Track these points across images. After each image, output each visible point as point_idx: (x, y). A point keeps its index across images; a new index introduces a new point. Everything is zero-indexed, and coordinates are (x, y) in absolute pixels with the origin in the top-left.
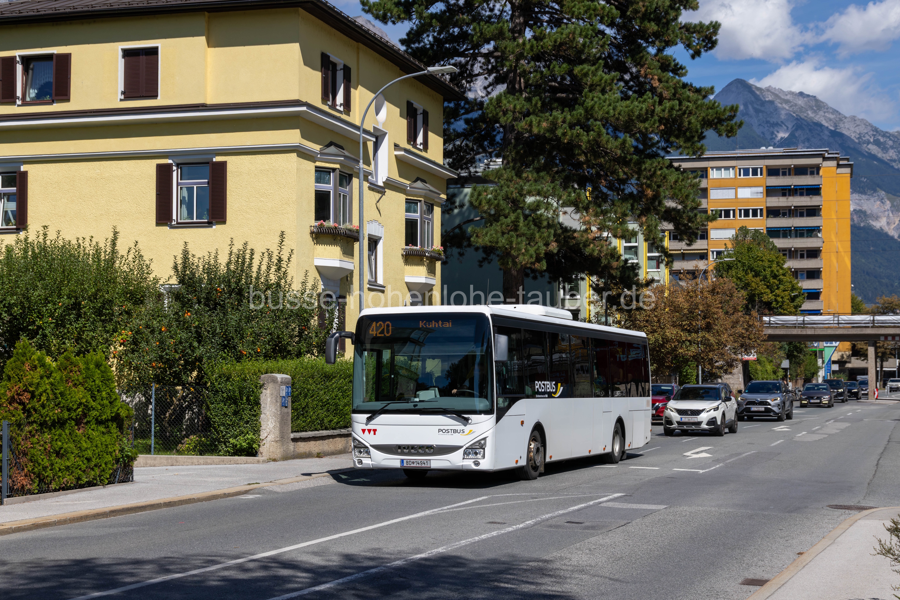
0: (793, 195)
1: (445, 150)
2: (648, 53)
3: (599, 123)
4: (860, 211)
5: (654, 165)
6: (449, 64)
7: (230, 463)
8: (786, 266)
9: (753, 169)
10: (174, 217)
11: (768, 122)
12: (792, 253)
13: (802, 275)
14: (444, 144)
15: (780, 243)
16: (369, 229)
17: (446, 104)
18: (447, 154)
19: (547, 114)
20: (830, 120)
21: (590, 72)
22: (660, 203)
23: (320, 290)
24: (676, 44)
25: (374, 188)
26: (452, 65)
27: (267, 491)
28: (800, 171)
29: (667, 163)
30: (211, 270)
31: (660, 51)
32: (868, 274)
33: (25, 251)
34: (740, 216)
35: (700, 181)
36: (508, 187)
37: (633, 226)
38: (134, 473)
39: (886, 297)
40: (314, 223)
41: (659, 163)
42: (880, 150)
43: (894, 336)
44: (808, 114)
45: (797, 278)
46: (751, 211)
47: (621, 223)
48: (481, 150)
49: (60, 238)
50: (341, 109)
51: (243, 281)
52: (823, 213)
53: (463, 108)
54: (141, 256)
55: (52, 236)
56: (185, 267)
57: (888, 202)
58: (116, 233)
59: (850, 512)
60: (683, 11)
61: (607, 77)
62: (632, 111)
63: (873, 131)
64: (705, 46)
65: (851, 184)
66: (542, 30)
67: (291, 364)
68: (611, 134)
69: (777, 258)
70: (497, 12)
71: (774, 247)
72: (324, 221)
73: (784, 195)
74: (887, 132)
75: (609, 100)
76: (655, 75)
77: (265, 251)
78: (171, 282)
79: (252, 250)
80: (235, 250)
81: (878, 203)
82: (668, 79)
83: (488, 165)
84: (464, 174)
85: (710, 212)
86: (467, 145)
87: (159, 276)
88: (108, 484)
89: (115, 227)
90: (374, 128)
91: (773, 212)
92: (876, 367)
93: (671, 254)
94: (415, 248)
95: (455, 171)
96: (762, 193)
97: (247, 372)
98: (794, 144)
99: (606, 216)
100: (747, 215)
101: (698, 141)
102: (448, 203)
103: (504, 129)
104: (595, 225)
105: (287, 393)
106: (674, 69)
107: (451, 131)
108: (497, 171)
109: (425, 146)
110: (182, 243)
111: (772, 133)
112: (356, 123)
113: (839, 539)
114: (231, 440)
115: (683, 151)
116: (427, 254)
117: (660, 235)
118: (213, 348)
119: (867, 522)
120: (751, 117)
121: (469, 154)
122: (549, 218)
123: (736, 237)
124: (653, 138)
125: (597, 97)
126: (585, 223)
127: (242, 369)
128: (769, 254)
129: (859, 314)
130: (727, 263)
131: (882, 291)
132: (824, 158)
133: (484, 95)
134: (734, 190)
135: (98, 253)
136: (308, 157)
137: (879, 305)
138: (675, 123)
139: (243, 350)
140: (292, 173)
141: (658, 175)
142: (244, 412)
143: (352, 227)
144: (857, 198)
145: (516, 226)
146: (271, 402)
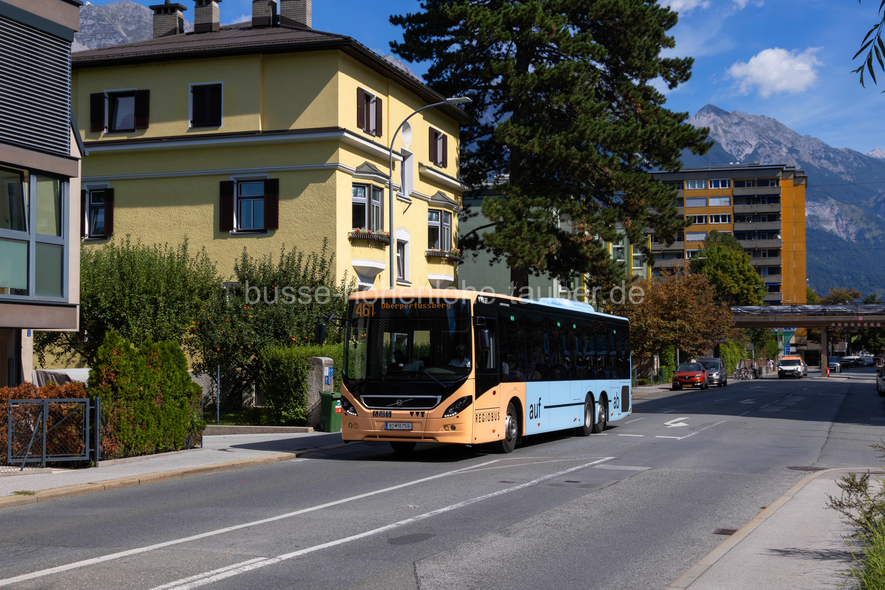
0: (756, 203)
1: (459, 167)
2: (633, 85)
3: (591, 144)
4: (814, 216)
5: (638, 179)
6: (465, 96)
7: (282, 431)
8: (749, 264)
9: (722, 181)
10: (235, 226)
11: (734, 141)
12: (755, 252)
13: (764, 271)
14: (461, 163)
15: (745, 244)
16: (397, 236)
17: (462, 129)
18: (462, 171)
19: (548, 137)
20: (788, 139)
21: (584, 101)
22: (643, 210)
23: (357, 287)
24: (657, 76)
25: (401, 199)
26: (467, 96)
28: (763, 183)
29: (649, 177)
30: (264, 269)
31: (642, 83)
32: (821, 269)
33: (112, 254)
34: (712, 221)
35: (677, 193)
36: (514, 198)
37: (620, 230)
38: (203, 441)
39: (837, 289)
40: (351, 230)
41: (642, 176)
42: (830, 164)
43: (843, 323)
44: (769, 134)
45: (760, 274)
46: (720, 218)
47: (610, 229)
48: (491, 168)
49: (141, 244)
50: (374, 134)
51: (292, 280)
52: (781, 218)
53: (476, 132)
54: (208, 259)
55: (134, 242)
56: (244, 267)
57: (837, 209)
58: (186, 240)
59: (806, 472)
60: (662, 49)
61: (597, 105)
62: (619, 134)
63: (824, 148)
66: (543, 66)
67: (334, 348)
68: (602, 153)
69: (743, 256)
70: (504, 50)
71: (740, 246)
72: (360, 228)
73: (749, 203)
74: (836, 149)
75: (600, 124)
76: (638, 103)
77: (311, 254)
78: (232, 281)
79: (300, 253)
80: (286, 254)
81: (829, 209)
82: (650, 106)
83: (497, 180)
84: (477, 187)
85: (686, 219)
86: (479, 163)
87: (223, 275)
88: (181, 450)
89: (185, 236)
90: (402, 149)
91: (739, 218)
92: (828, 349)
93: (652, 254)
94: (436, 250)
95: (469, 185)
96: (730, 201)
97: (296, 356)
98: (757, 159)
99: (597, 223)
100: (717, 220)
101: (675, 158)
102: (464, 212)
103: (511, 149)
104: (588, 231)
105: (330, 373)
106: (655, 98)
107: (466, 151)
108: (505, 185)
109: (444, 164)
110: (241, 248)
111: (739, 151)
112: (386, 146)
113: (796, 495)
114: (284, 413)
115: (663, 167)
116: (447, 256)
117: (644, 238)
118: (268, 335)
119: (821, 481)
120: (720, 137)
121: (481, 170)
122: (549, 225)
123: (707, 239)
124: (637, 156)
125: (589, 122)
126: (579, 229)
127: (292, 354)
128: (736, 254)
129: (813, 304)
130: (701, 261)
131: (833, 284)
132: (783, 171)
133: (493, 121)
134: (704, 201)
135: (171, 256)
136: (346, 175)
137: (830, 297)
138: (656, 143)
139: (293, 337)
140: (333, 189)
141: (642, 188)
142: (293, 389)
143: (383, 233)
144: (811, 205)
145: (521, 232)
146: (317, 381)
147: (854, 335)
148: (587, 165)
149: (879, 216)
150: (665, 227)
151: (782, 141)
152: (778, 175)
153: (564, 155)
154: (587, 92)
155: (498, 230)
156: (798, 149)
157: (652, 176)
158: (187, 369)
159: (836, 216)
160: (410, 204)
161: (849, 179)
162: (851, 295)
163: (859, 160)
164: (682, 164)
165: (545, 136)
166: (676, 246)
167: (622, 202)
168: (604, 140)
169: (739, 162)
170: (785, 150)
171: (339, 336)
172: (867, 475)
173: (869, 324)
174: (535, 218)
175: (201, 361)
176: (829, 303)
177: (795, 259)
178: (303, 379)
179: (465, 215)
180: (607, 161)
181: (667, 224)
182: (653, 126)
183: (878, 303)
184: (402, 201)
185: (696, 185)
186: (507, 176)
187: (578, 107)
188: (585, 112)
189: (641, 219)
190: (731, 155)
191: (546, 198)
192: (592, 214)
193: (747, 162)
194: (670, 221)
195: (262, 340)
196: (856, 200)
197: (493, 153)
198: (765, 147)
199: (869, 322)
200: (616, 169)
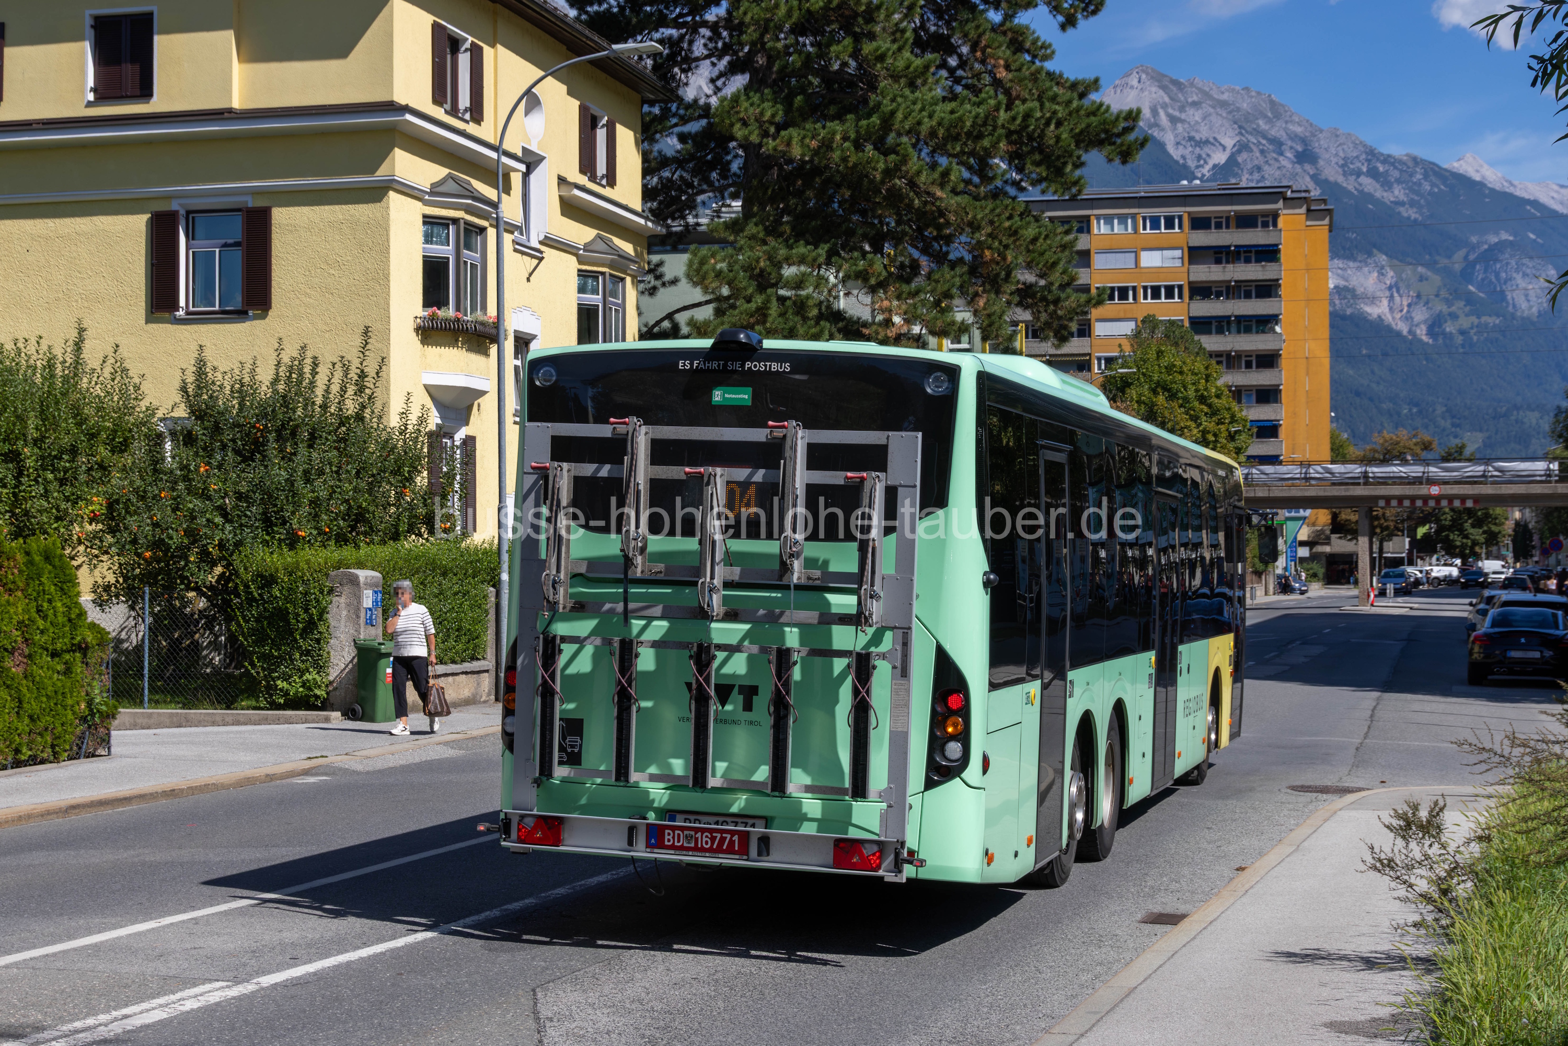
0: (1233, 263)
1: (644, 186)
2: (987, 20)
3: (905, 139)
4: (1346, 289)
5: (998, 211)
6: (651, 40)
7: (278, 721)
8: (1219, 383)
9: (1165, 217)
10: (182, 303)
11: (1191, 139)
12: (1230, 360)
13: (1249, 396)
14: (644, 177)
15: (1212, 342)
16: (514, 323)
17: (646, 108)
18: (648, 194)
19: (818, 125)
20: (1296, 135)
21: (891, 53)
22: (1008, 275)
23: (432, 427)
24: (1036, 6)
25: (522, 249)
26: (656, 42)
27: (341, 769)
28: (1246, 221)
29: (1021, 208)
30: (242, 391)
31: (1008, 17)
32: (1358, 394)
34: (1145, 298)
35: (1076, 239)
36: (751, 248)
37: (963, 315)
38: (113, 741)
39: (1389, 432)
40: (420, 311)
41: (1007, 206)
42: (1378, 186)
43: (1400, 499)
44: (1258, 126)
45: (1239, 402)
46: (1163, 291)
47: (943, 311)
48: (705, 187)
50: (467, 116)
51: (299, 412)
52: (1282, 292)
53: (674, 115)
54: (125, 370)
56: (199, 387)
57: (1391, 274)
58: (81, 331)
59: (1325, 797)
61: (918, 62)
62: (960, 119)
63: (1366, 153)
64: (1084, 10)
65: (1330, 242)
67: (384, 552)
68: (928, 160)
69: (1207, 368)
71: (1201, 348)
72: (439, 309)
73: (1218, 261)
74: (1389, 156)
75: (923, 100)
76: (999, 58)
77: (337, 360)
78: (175, 414)
79: (315, 358)
80: (286, 359)
81: (1376, 274)
82: (1023, 65)
83: (718, 212)
84: (677, 226)
85: (1094, 291)
86: (681, 177)
87: (156, 403)
88: (67, 760)
89: (79, 322)
90: (524, 148)
91: (1200, 291)
92: (1371, 552)
95: (663, 222)
96: (1182, 258)
97: (306, 567)
98: (1236, 175)
99: (917, 299)
100: (1156, 295)
101: (1072, 171)
102: (649, 278)
103: (745, 151)
104: (900, 314)
105: (375, 602)
106: (1032, 49)
107: (655, 154)
108: (733, 224)
109: (611, 179)
110: (194, 347)
111: (1199, 157)
112: (491, 139)
113: (1306, 844)
114: (280, 684)
115: (1047, 188)
117: (1010, 330)
118: (249, 526)
119: (1354, 813)
120: (1163, 130)
121: (686, 193)
122: (820, 302)
123: (1137, 334)
124: (998, 165)
125: (902, 96)
126: (882, 310)
127: (297, 563)
128: (1194, 362)
129: (1344, 461)
130: (1123, 376)
131: (1382, 424)
132: (1285, 199)
133: (709, 91)
134: (1132, 255)
135: (50, 365)
136: (409, 199)
137: (1378, 447)
138: (1035, 139)
139: (300, 529)
140: (383, 227)
141: (1005, 229)
142: (301, 635)
143: (485, 318)
144: (1341, 266)
145: (765, 316)
146: (348, 617)
147: (1422, 523)
148: (897, 181)
149: (1471, 288)
150: (1052, 307)
151: (1284, 138)
152: (1276, 207)
153: (852, 161)
154: (898, 35)
155: (719, 312)
156: (1316, 154)
157: (1027, 206)
158: (78, 594)
160: (541, 259)
161: (1413, 216)
162: (1415, 444)
163: (1433, 178)
164: (1087, 183)
165: (814, 124)
167: (968, 257)
168: (933, 133)
169: (1201, 179)
170: (1290, 156)
171: (396, 527)
172: (1442, 803)
173: (1450, 501)
174: (793, 288)
175: (111, 578)
176: (1375, 459)
177: (1307, 374)
178: (320, 614)
179: (653, 283)
180: (936, 175)
181: (1056, 301)
182: (1029, 105)
183: (1469, 460)
184: (523, 253)
185: (1116, 222)
186: (737, 204)
187: (879, 65)
188: (895, 77)
189: (1005, 292)
190: (1185, 166)
191: (816, 247)
192: (908, 281)
193: (1215, 180)
194: (1063, 296)
195: (235, 535)
196: (1427, 257)
197: (709, 157)
198: (1252, 151)
199: (1451, 498)
200: (955, 192)
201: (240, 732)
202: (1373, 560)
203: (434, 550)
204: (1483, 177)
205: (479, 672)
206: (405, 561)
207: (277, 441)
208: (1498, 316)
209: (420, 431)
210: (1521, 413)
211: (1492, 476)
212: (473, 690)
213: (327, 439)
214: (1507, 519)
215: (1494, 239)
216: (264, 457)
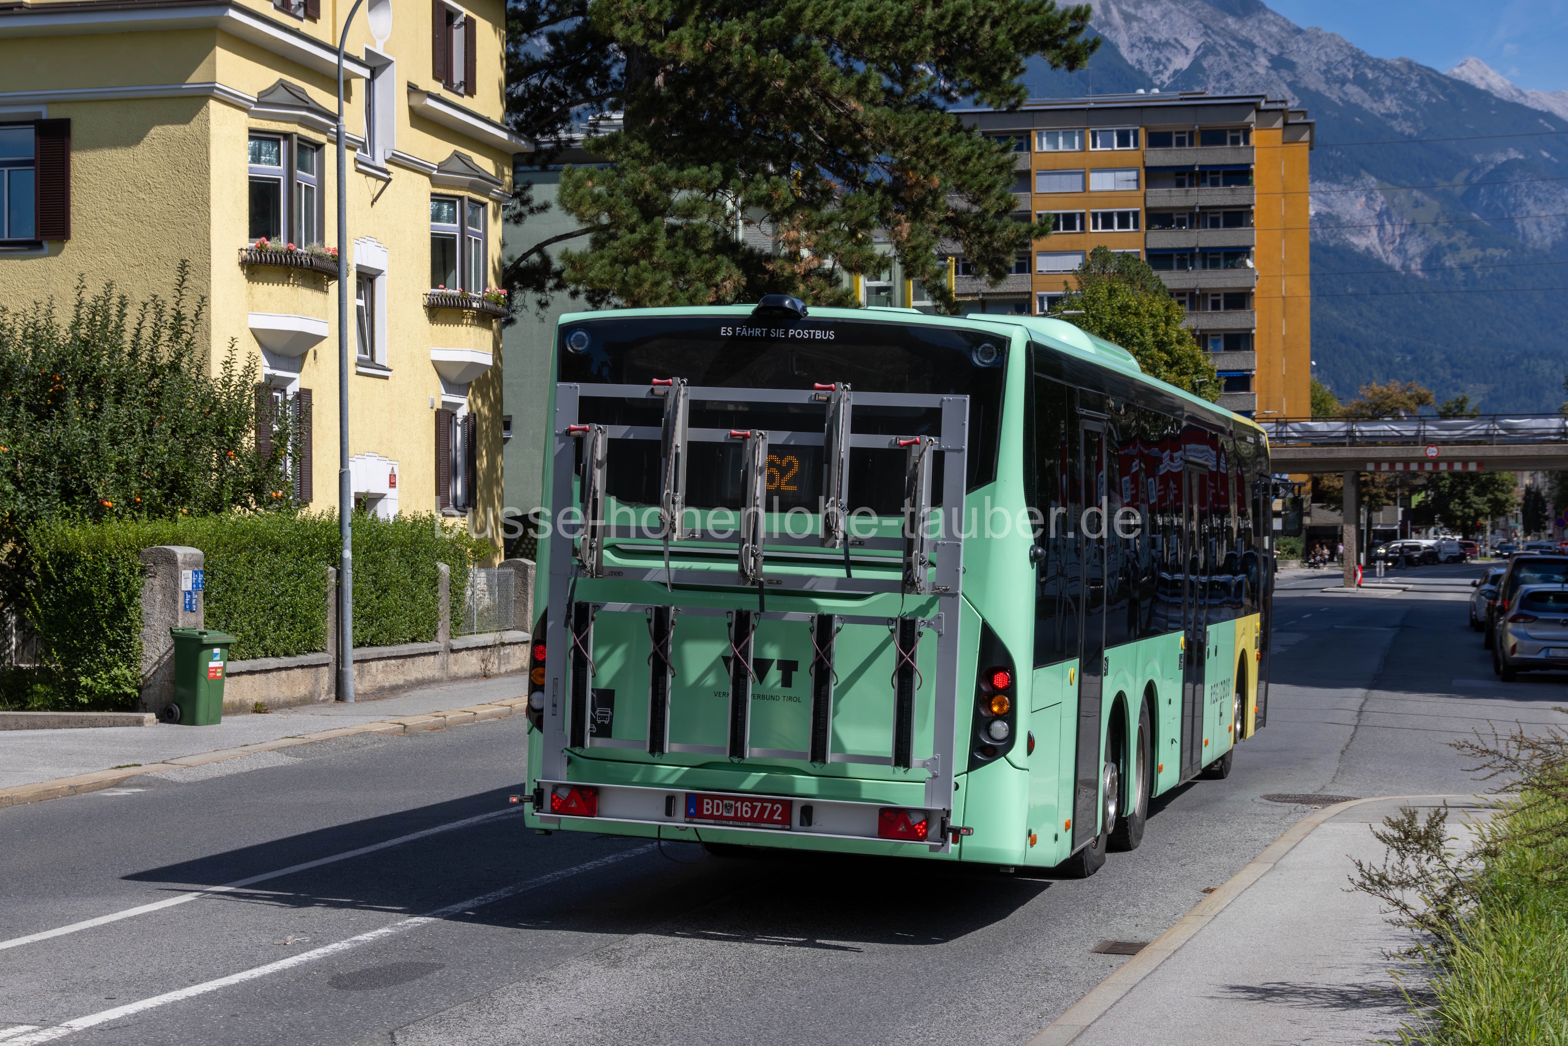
0: (1198, 185)
1: (508, 95)
3: (815, 42)
4: (1329, 216)
5: (924, 125)
7: (81, 724)
8: (1181, 327)
9: (1119, 133)
11: (1148, 40)
12: (1195, 299)
13: (1216, 342)
14: (506, 85)
15: (1173, 279)
16: (356, 257)
18: (512, 104)
19: (714, 24)
20: (1271, 36)
22: (935, 199)
23: (260, 378)
25: (367, 169)
27: (157, 780)
28: (1213, 137)
29: (951, 122)
30: (37, 337)
32: (1343, 339)
34: (1095, 227)
35: (1015, 158)
36: (635, 168)
37: (882, 247)
39: (1379, 384)
40: (246, 242)
41: (934, 120)
42: (1366, 96)
43: (1392, 462)
44: (1227, 25)
45: (1205, 349)
46: (1115, 216)
47: (860, 243)
48: (580, 96)
50: (301, 12)
51: (104, 361)
52: (1255, 220)
57: (1381, 198)
59: (1306, 807)
62: (880, 18)
63: (1353, 57)
65: (1311, 162)
67: (205, 525)
68: (842, 65)
69: (1167, 309)
71: (1160, 285)
72: (268, 239)
73: (1180, 184)
74: (1379, 60)
77: (148, 299)
79: (123, 297)
80: (88, 298)
81: (1363, 199)
83: (595, 126)
84: (546, 141)
85: (1035, 220)
86: (552, 85)
90: (367, 51)
91: (1159, 218)
92: (1358, 524)
93: (957, 302)
94: (450, 291)
95: (531, 138)
96: (1138, 180)
97: (113, 543)
98: (1200, 83)
99: (830, 229)
100: (1108, 223)
101: (1010, 78)
102: (515, 203)
103: (627, 54)
104: (808, 247)
105: (195, 584)
107: (522, 57)
108: (613, 140)
109: (470, 87)
111: (1158, 62)
112: (329, 42)
113: (1283, 861)
114: (84, 680)
115: (982, 98)
116: (475, 305)
117: (937, 265)
118: (45, 495)
119: (1338, 826)
120: (1116, 29)
121: (557, 103)
122: (716, 233)
123: (1086, 268)
124: (923, 72)
126: (790, 243)
127: (104, 539)
128: (1152, 301)
129: (1326, 418)
131: (1371, 374)
132: (1259, 111)
134: (1080, 177)
136: (233, 110)
137: (1365, 402)
138: (966, 41)
139: (105, 499)
140: (203, 143)
141: (933, 147)
142: (107, 622)
143: (323, 251)
144: (1323, 189)
145: (652, 249)
146: (164, 602)
147: (1415, 490)
148: (806, 90)
149: (1475, 215)
150: (987, 238)
151: (1257, 40)
152: (1247, 120)
153: (753, 66)
155: (597, 244)
156: (1295, 59)
157: (958, 120)
159: (1379, 216)
160: (390, 180)
161: (1408, 131)
162: (1410, 398)
163: (1430, 86)
164: (1027, 92)
165: (708, 23)
166: (1013, 283)
167: (888, 179)
168: (847, 34)
169: (1160, 88)
170: (1264, 61)
171: (218, 495)
172: (1443, 811)
173: (1450, 465)
174: (684, 216)
176: (1363, 416)
177: (1284, 315)
178: (130, 598)
179: (519, 208)
180: (852, 84)
181: (991, 231)
183: (1472, 417)
184: (368, 174)
185: (1061, 139)
186: (618, 116)
190: (1141, 72)
191: (710, 169)
192: (818, 208)
193: (1176, 89)
194: (1000, 225)
195: (30, 506)
196: (1423, 179)
197: (585, 61)
198: (1219, 54)
199: (1450, 461)
200: (872, 102)
201: (37, 737)
202: (1360, 534)
203: (264, 524)
204: (1489, 86)
205: (317, 666)
206: (231, 536)
207: (77, 395)
208: (1505, 247)
209: (247, 384)
210: (1532, 361)
211: (1499, 435)
212: (310, 687)
213: (137, 393)
214: (1515, 485)
215: (1501, 158)
216: (62, 413)
